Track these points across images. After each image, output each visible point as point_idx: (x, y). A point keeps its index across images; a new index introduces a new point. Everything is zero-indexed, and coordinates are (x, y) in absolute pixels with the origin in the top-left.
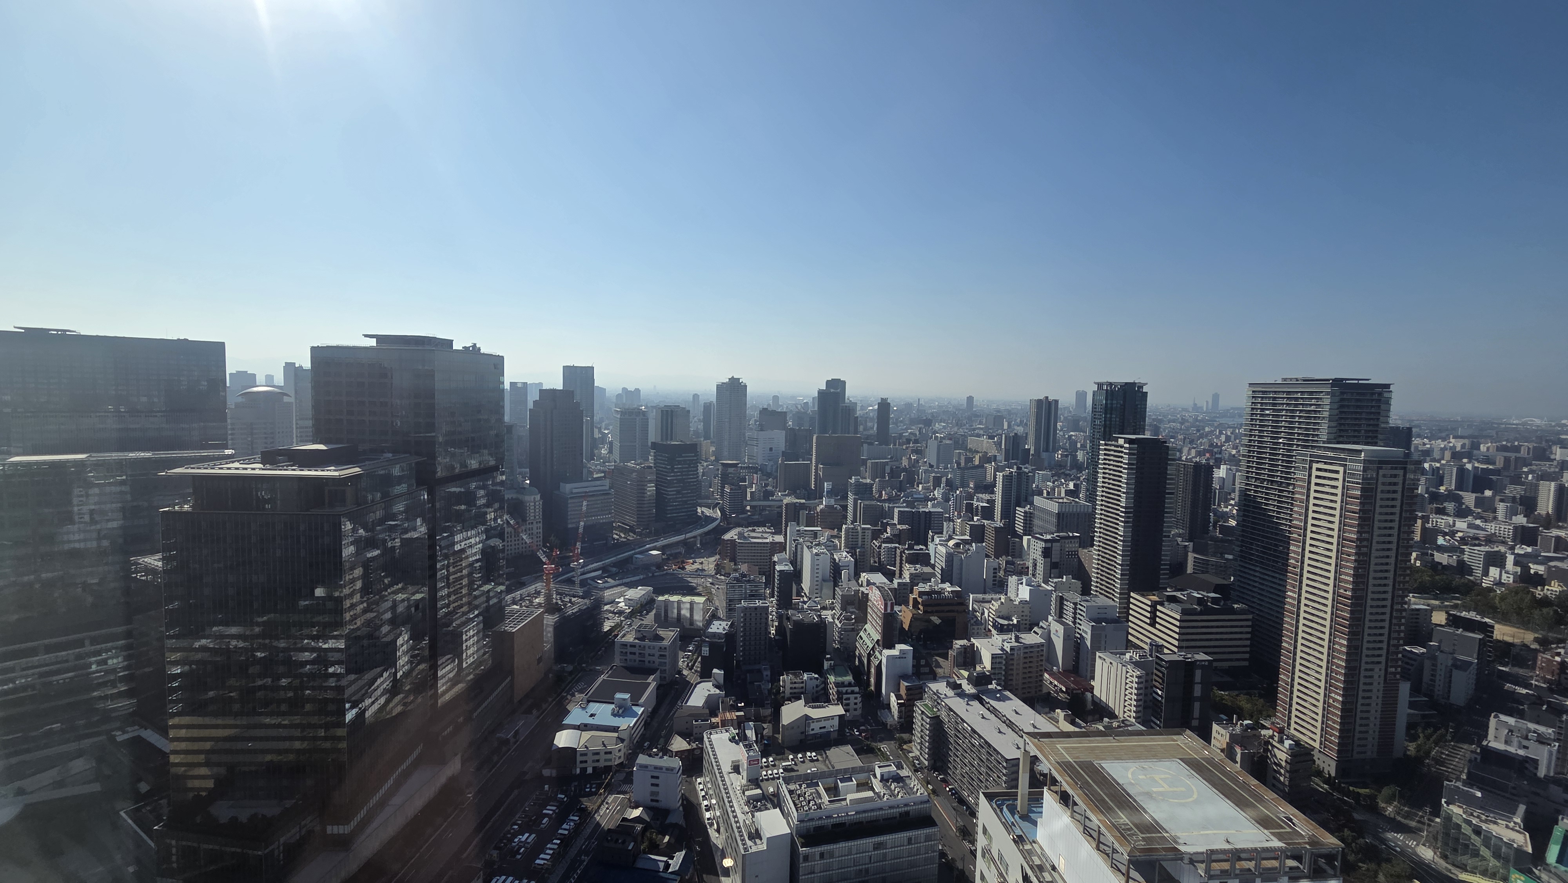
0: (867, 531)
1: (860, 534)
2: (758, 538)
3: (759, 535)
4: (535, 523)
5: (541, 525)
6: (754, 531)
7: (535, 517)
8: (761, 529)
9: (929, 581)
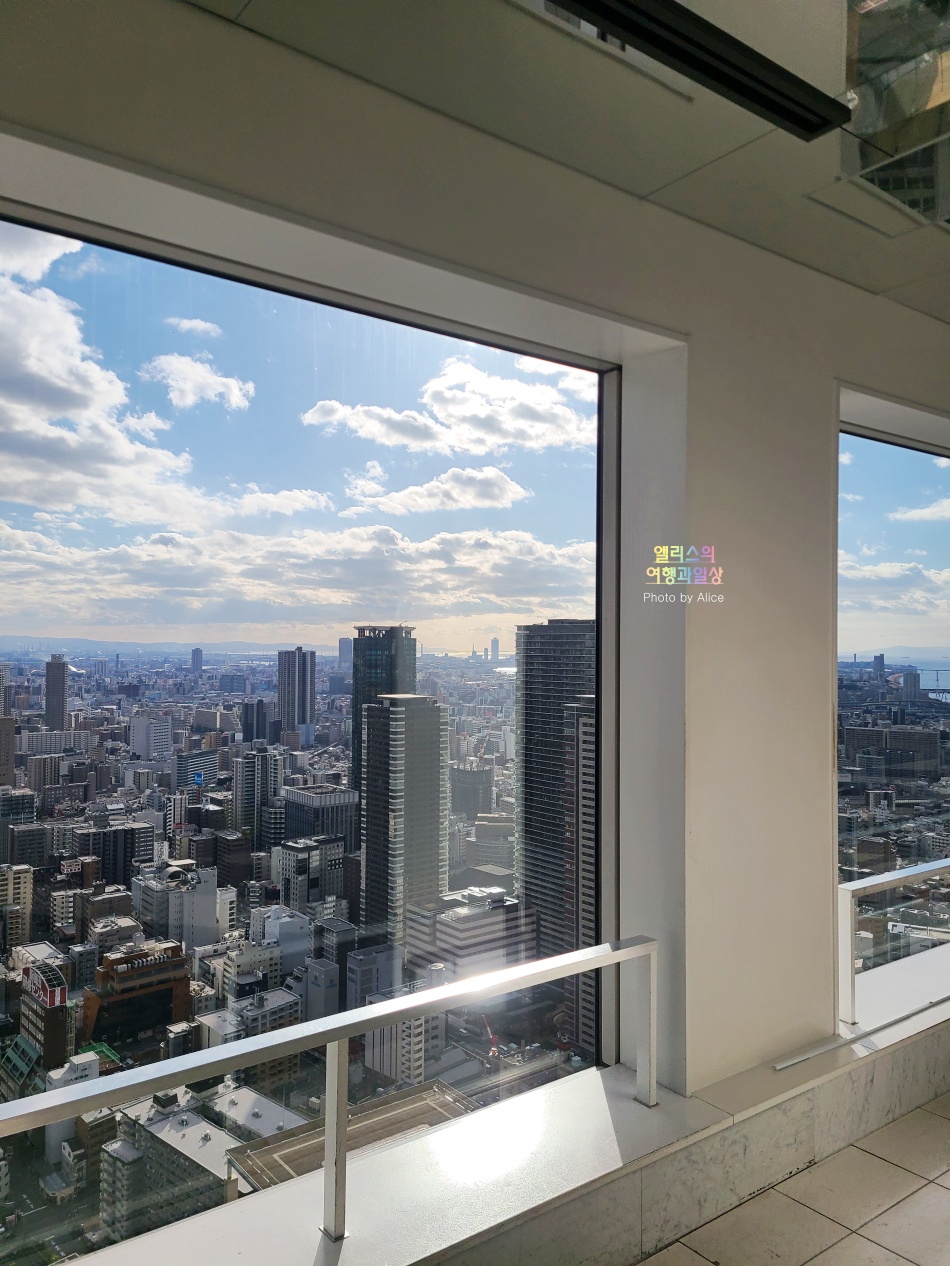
9: (129, 938)
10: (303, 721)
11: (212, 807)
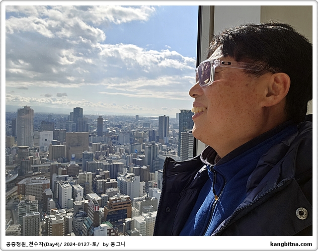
0: (90, 175)
1: (87, 176)
2: (37, 182)
6: (35, 179)
8: (38, 178)
9: (116, 194)
10: (165, 136)
11: (139, 159)
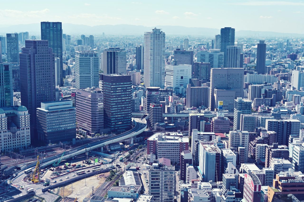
0: (245, 135)
1: (241, 137)
2: (172, 139)
3: (172, 138)
4: (25, 129)
5: (29, 130)
6: (169, 135)
7: (25, 126)
8: (174, 134)
